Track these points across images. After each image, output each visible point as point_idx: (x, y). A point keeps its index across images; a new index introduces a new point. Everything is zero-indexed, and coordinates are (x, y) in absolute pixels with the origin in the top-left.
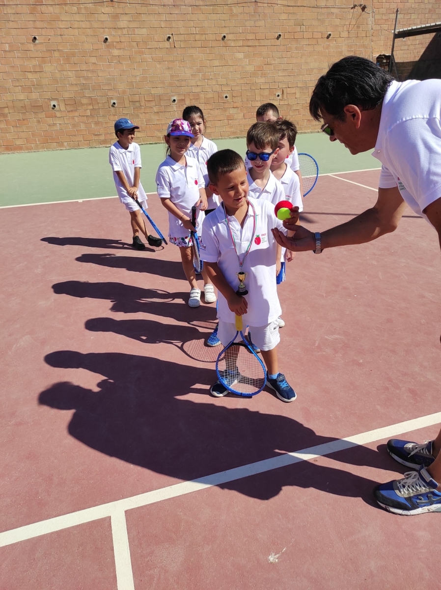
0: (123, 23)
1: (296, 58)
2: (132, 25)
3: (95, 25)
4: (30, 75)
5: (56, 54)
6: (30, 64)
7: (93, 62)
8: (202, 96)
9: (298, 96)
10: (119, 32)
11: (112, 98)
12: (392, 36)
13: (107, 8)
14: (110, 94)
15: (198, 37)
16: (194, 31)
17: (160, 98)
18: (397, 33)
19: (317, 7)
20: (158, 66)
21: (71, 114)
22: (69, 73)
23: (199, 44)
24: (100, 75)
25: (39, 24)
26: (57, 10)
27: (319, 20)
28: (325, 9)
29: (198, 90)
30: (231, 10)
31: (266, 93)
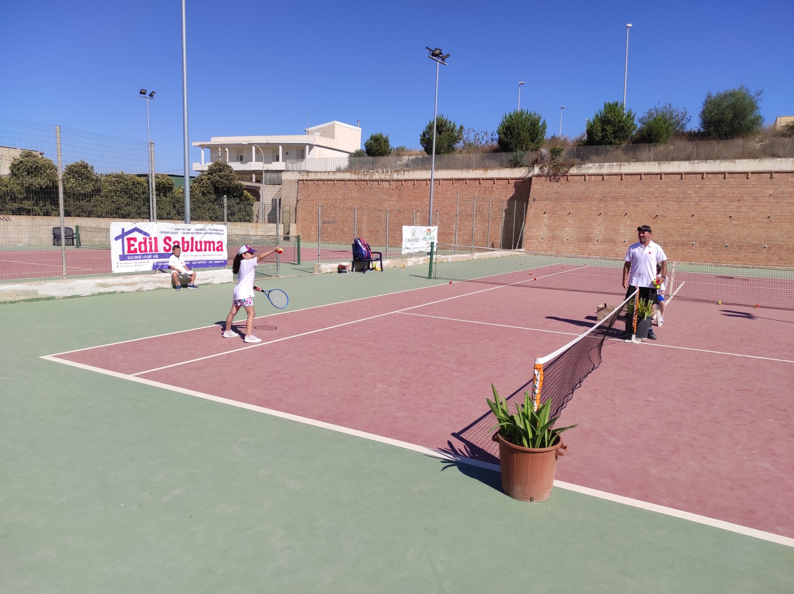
0: (743, 209)
2: (748, 211)
3: (727, 210)
4: (685, 230)
5: (702, 222)
6: (687, 225)
7: (721, 226)
8: (785, 246)
10: (739, 214)
14: (726, 241)
15: (788, 217)
16: (786, 214)
17: (756, 245)
20: (759, 230)
21: (701, 249)
22: (706, 230)
23: (789, 221)
25: (697, 209)
26: (708, 204)
29: (783, 243)
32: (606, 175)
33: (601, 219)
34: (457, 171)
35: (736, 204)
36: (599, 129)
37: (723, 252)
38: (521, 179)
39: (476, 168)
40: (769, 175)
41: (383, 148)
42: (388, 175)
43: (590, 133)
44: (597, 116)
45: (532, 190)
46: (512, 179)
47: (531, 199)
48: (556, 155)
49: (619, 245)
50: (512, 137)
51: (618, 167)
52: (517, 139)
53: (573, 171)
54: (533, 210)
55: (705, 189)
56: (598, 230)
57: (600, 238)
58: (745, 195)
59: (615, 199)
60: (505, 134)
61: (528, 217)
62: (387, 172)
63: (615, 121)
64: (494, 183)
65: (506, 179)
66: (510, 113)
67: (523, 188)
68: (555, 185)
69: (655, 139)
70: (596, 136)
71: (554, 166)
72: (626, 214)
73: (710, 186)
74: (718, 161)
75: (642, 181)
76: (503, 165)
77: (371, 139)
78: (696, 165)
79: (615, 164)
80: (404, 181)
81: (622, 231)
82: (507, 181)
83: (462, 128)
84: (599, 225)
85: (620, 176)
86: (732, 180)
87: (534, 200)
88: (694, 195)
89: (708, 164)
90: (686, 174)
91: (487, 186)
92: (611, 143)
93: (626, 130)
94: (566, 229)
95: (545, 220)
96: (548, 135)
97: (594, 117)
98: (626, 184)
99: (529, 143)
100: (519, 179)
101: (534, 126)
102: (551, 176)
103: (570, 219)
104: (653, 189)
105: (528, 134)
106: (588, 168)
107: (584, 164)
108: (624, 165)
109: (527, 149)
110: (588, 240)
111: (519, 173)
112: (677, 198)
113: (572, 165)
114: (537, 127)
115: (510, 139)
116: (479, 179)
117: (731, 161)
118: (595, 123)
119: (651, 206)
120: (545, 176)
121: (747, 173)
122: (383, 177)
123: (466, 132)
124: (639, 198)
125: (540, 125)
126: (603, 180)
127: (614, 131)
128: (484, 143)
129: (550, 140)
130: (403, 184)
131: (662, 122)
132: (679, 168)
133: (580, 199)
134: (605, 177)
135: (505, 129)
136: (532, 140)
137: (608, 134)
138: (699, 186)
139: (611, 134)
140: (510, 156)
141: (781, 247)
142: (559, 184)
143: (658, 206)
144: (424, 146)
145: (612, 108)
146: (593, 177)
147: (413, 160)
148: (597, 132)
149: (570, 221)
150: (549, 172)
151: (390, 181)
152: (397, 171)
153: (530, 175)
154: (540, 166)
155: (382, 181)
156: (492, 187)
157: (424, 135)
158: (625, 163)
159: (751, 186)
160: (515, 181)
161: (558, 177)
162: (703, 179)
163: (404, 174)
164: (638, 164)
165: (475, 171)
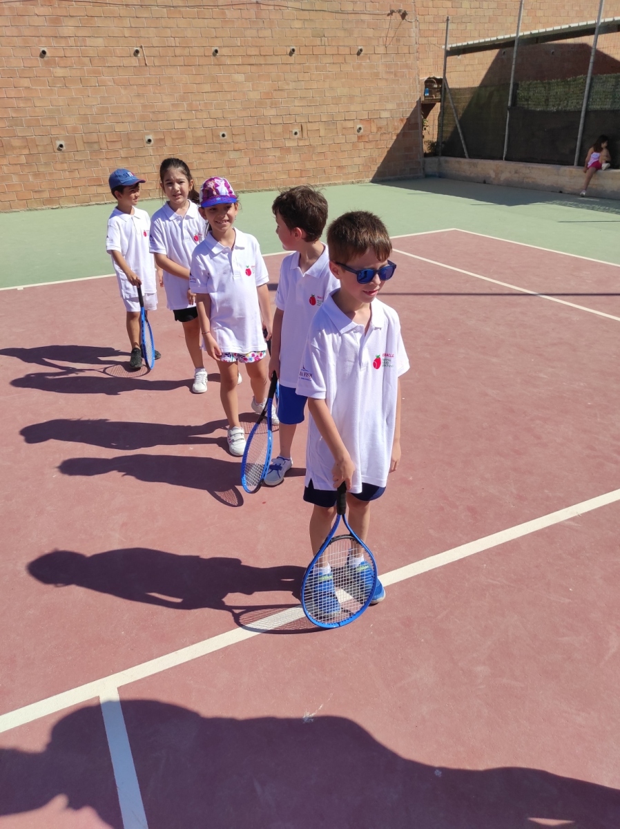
1: (318, 81)
2: (81, 33)
3: (26, 32)
7: (26, 85)
8: (189, 134)
9: (322, 133)
10: (63, 43)
11: (57, 139)
12: (443, 53)
13: (42, 9)
14: (54, 132)
15: (178, 51)
16: (172, 42)
17: (128, 137)
18: (449, 49)
19: (342, 12)
20: (123, 92)
23: (181, 61)
24: (38, 104)
27: (345, 30)
28: (353, 15)
29: (183, 125)
30: (224, 13)
31: (279, 129)
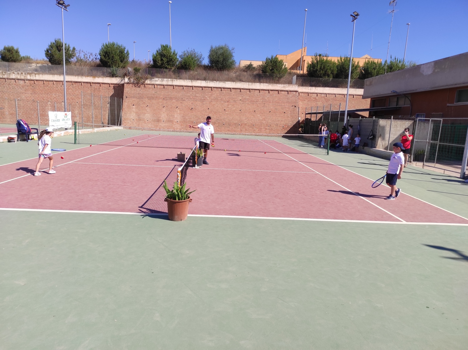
0: (230, 106)
1: (275, 117)
2: (232, 107)
3: (223, 107)
5: (213, 112)
9: (275, 126)
10: (228, 108)
14: (223, 122)
15: (248, 110)
17: (236, 124)
18: (306, 113)
20: (237, 116)
23: (248, 112)
25: (210, 106)
26: (215, 103)
27: (282, 109)
28: (284, 106)
30: (257, 105)
31: (265, 125)
32: (165, 85)
33: (164, 109)
34: (75, 77)
35: (227, 104)
36: (160, 59)
37: (223, 127)
38: (117, 84)
39: (88, 76)
40: (239, 90)
41: (15, 56)
42: (23, 76)
43: (154, 61)
44: (157, 52)
45: (124, 91)
46: (111, 84)
47: (124, 97)
48: (137, 72)
49: (175, 123)
50: (109, 58)
51: (171, 81)
52: (112, 60)
53: (148, 82)
54: (126, 103)
55: (213, 95)
56: (164, 116)
57: (165, 120)
58: (230, 99)
59: (171, 99)
60: (105, 56)
61: (124, 107)
62: (22, 73)
63: (167, 56)
64: (100, 86)
65: (108, 84)
66: (106, 43)
67: (119, 90)
68: (138, 89)
69: (188, 68)
70: (158, 63)
71: (136, 78)
72: (177, 107)
73: (215, 94)
74: (218, 82)
75: (184, 90)
76: (104, 75)
77: (5, 49)
78: (208, 83)
79: (169, 79)
80: (36, 81)
81: (176, 116)
82: (109, 85)
83: (74, 49)
84: (164, 113)
85: (173, 87)
86: (224, 91)
87: (127, 97)
88: (208, 98)
89: (214, 83)
90: (204, 87)
91: (96, 87)
92: (166, 68)
93: (174, 61)
94: (147, 115)
95: (134, 109)
96: (130, 59)
97: (156, 52)
98: (176, 91)
99: (120, 63)
100: (116, 84)
101: (122, 53)
102: (135, 84)
103: (148, 109)
104: (189, 94)
105: (119, 58)
106: (156, 81)
107: (153, 78)
108: (174, 81)
109: (119, 66)
110: (158, 121)
111: (116, 81)
112: (201, 100)
113: (147, 79)
114: (124, 54)
115: (108, 59)
116: (90, 83)
117: (224, 82)
118: (157, 55)
119: (189, 103)
120: (132, 84)
121: (231, 89)
122: (19, 77)
123: (78, 52)
124: (183, 99)
125: (126, 53)
126: (164, 88)
127: (167, 61)
128: (90, 60)
129: (131, 62)
130: (35, 82)
131: (191, 59)
132: (201, 84)
133: (153, 98)
134: (165, 86)
135: (104, 53)
136: (122, 61)
137: (164, 62)
138: (210, 94)
139: (166, 62)
140: (109, 70)
141: (246, 124)
142: (140, 89)
143: (192, 103)
144: (48, 58)
145: (165, 48)
146: (159, 86)
147: (40, 67)
148: (158, 60)
149: (148, 110)
150: (134, 81)
151: (24, 80)
152: (30, 74)
153: (123, 82)
154: (128, 77)
155: (18, 79)
156: (99, 88)
157: (48, 51)
158: (175, 80)
159: (232, 95)
160: (114, 85)
161: (139, 85)
162: (212, 90)
163: (35, 76)
164: (181, 80)
165: (87, 78)
